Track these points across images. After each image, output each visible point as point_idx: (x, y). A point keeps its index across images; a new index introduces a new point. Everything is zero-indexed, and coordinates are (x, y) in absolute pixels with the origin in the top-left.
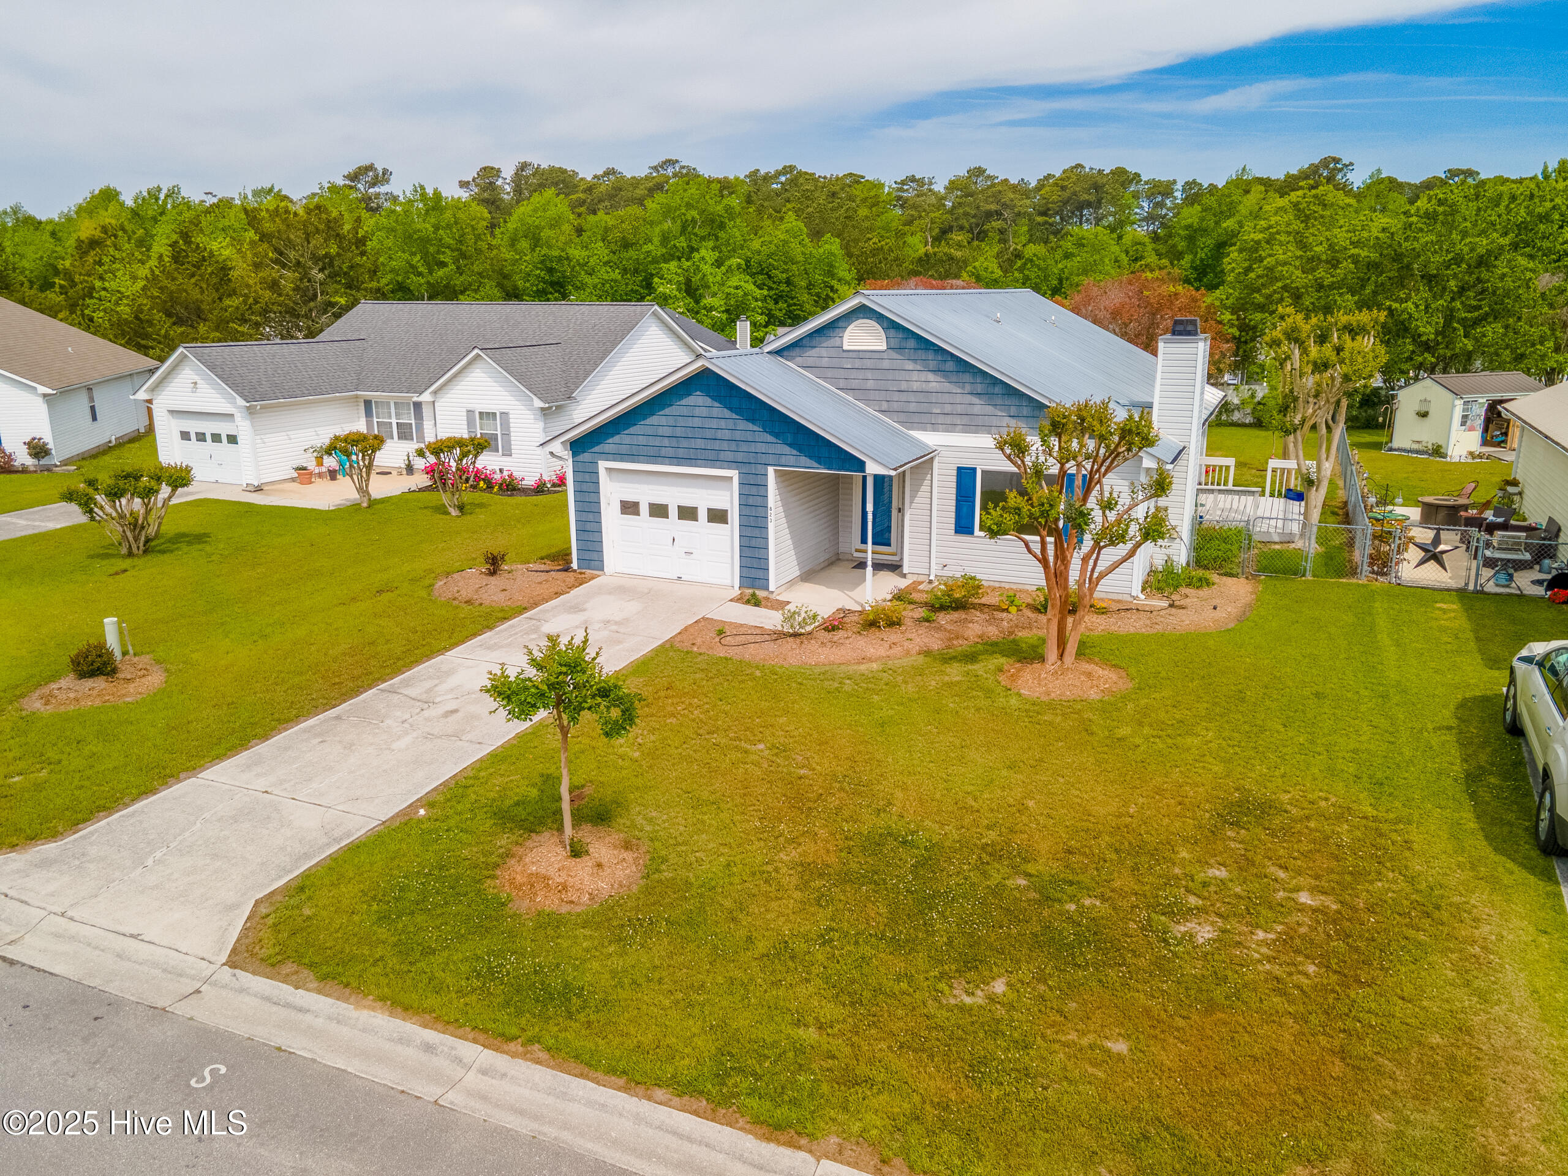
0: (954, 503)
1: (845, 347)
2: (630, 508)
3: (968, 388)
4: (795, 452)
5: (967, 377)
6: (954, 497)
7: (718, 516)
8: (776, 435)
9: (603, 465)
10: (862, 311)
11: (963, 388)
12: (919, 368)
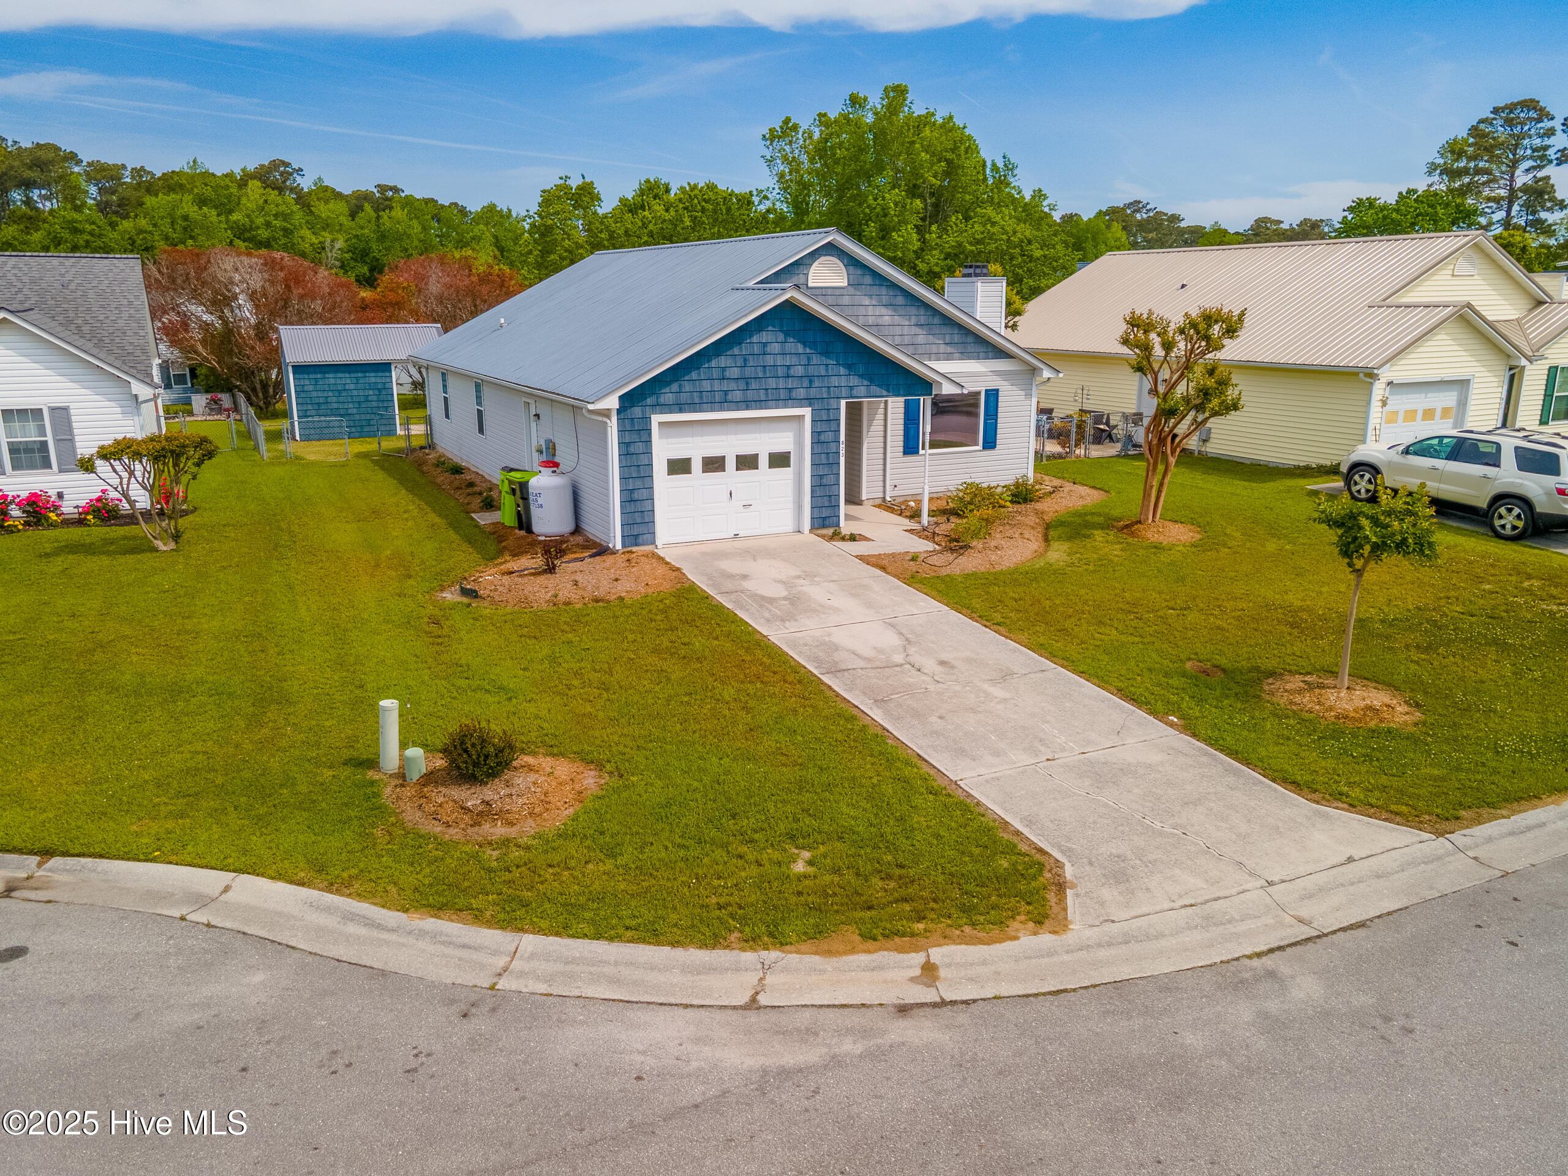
0: (902, 427)
1: (810, 285)
2: (680, 467)
3: (914, 320)
4: (866, 383)
5: (913, 310)
6: (902, 422)
7: (780, 460)
8: (849, 367)
9: (656, 419)
10: (831, 249)
11: (910, 320)
12: (874, 303)
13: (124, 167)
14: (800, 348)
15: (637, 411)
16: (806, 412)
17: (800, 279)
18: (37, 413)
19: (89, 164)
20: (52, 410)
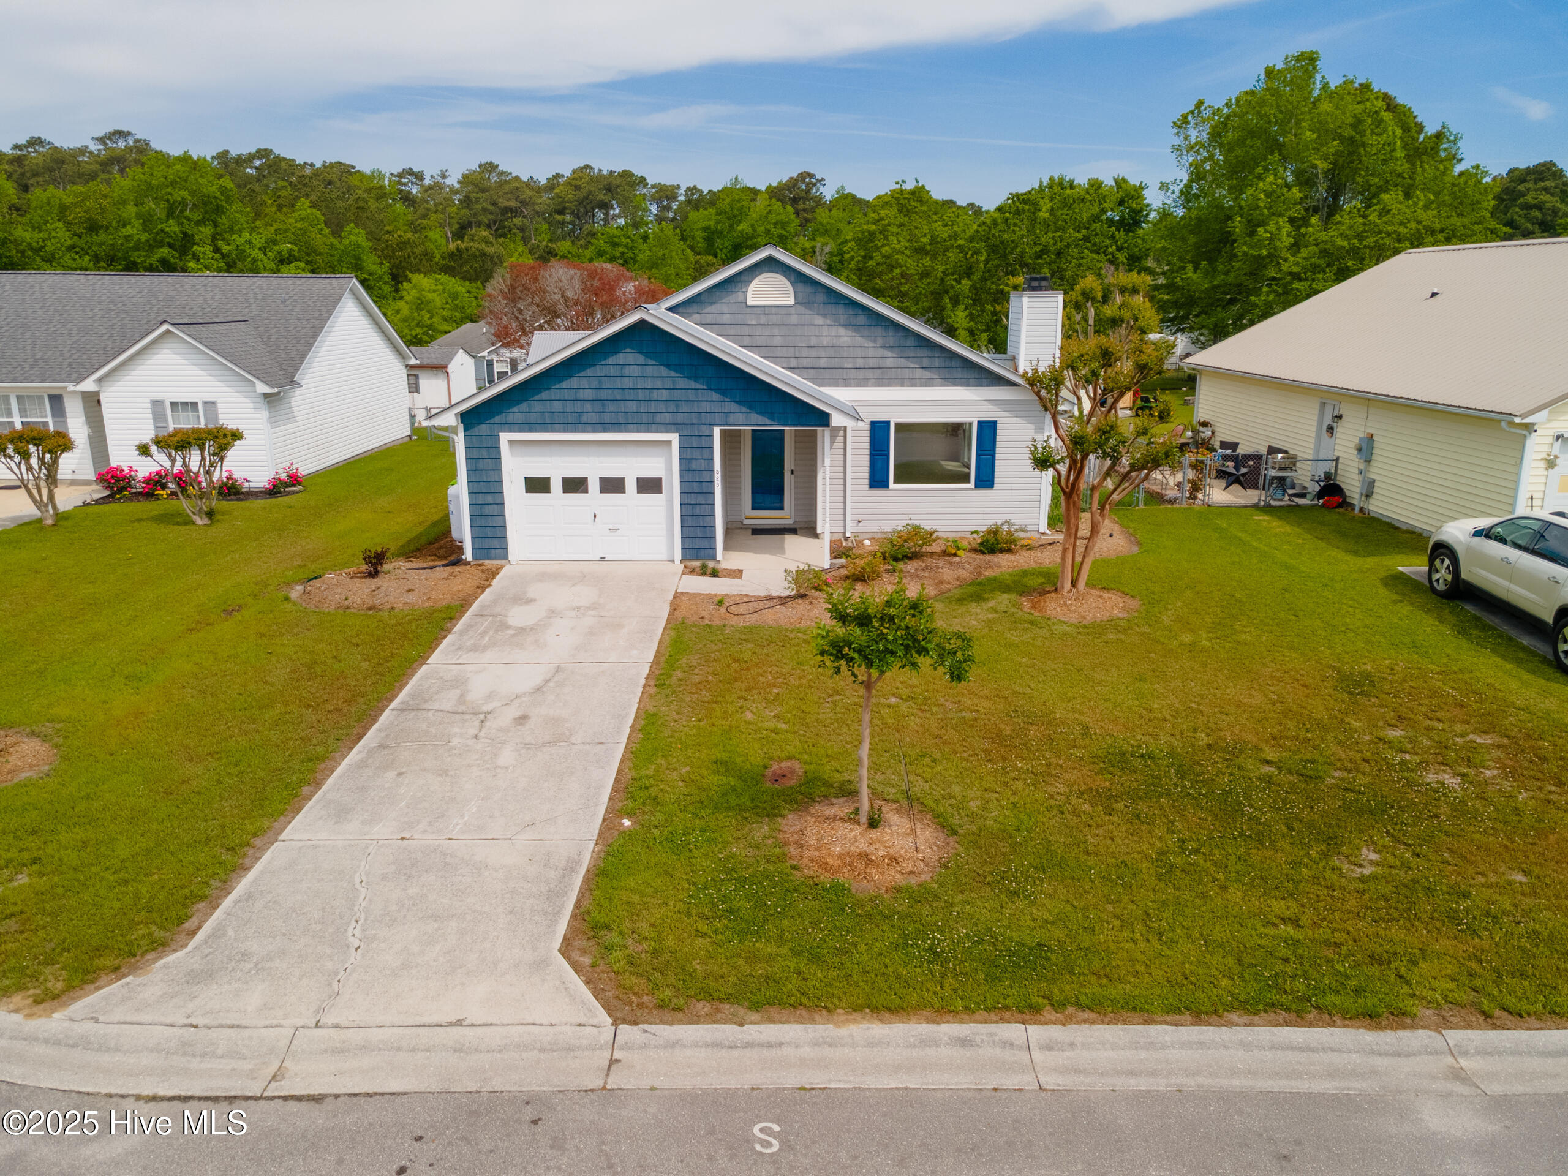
0: (867, 458)
1: (749, 303)
2: (537, 485)
3: (880, 341)
4: (744, 410)
5: (879, 331)
6: (867, 452)
7: (649, 485)
8: (723, 392)
9: (505, 438)
10: (770, 264)
11: (875, 341)
12: (829, 322)
13: (678, 187)
14: (664, 371)
15: (484, 429)
16: (674, 438)
17: (740, 297)
18: (194, 405)
19: (653, 186)
20: (205, 403)
